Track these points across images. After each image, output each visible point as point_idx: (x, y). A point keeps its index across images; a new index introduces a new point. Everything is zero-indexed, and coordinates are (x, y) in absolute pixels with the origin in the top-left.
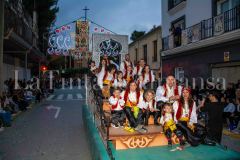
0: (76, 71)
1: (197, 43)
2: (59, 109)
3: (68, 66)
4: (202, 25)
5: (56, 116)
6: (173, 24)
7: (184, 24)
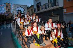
1: (44, 10)
2: (2, 32)
4: (45, 5)
5: (1, 35)
6: (37, 4)
7: (40, 4)
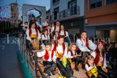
0: (12, 29)
3: (7, 27)
4: (64, 12)
5: (3, 49)
6: (54, 10)
